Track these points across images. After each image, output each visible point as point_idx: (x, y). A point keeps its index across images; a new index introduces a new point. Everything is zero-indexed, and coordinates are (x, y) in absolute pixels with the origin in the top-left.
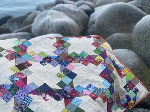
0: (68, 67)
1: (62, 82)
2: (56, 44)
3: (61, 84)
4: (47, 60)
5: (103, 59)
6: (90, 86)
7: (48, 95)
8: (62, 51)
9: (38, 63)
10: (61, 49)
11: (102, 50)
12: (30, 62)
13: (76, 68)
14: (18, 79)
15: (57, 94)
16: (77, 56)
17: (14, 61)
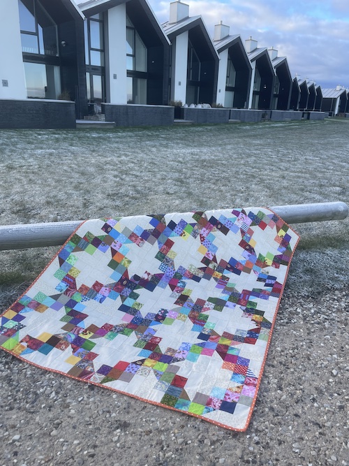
0: (131, 317)
2: (157, 340)
3: (135, 296)
4: (160, 317)
5: (81, 335)
6: (101, 301)
7: (146, 278)
8: (145, 334)
9: (169, 309)
10: (147, 336)
11: (80, 350)
12: (178, 306)
13: (119, 319)
14: (179, 285)
15: (137, 282)
17: (195, 301)
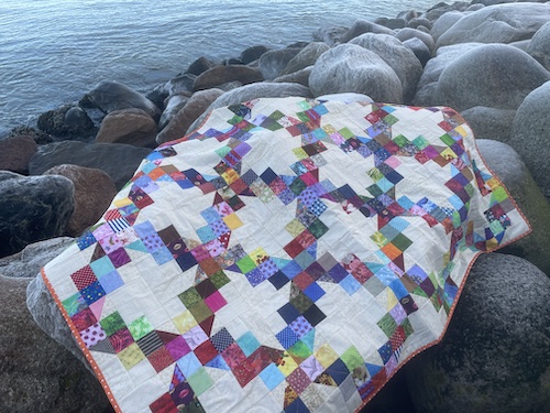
0: (389, 162)
1: (375, 186)
2: (371, 117)
3: (374, 189)
4: (353, 143)
5: (455, 156)
6: (425, 201)
7: (350, 205)
8: (380, 132)
9: (337, 148)
10: (379, 128)
11: (457, 139)
12: (325, 144)
13: (405, 165)
14: (305, 171)
15: (366, 205)
16: (408, 144)
17: (299, 137)
